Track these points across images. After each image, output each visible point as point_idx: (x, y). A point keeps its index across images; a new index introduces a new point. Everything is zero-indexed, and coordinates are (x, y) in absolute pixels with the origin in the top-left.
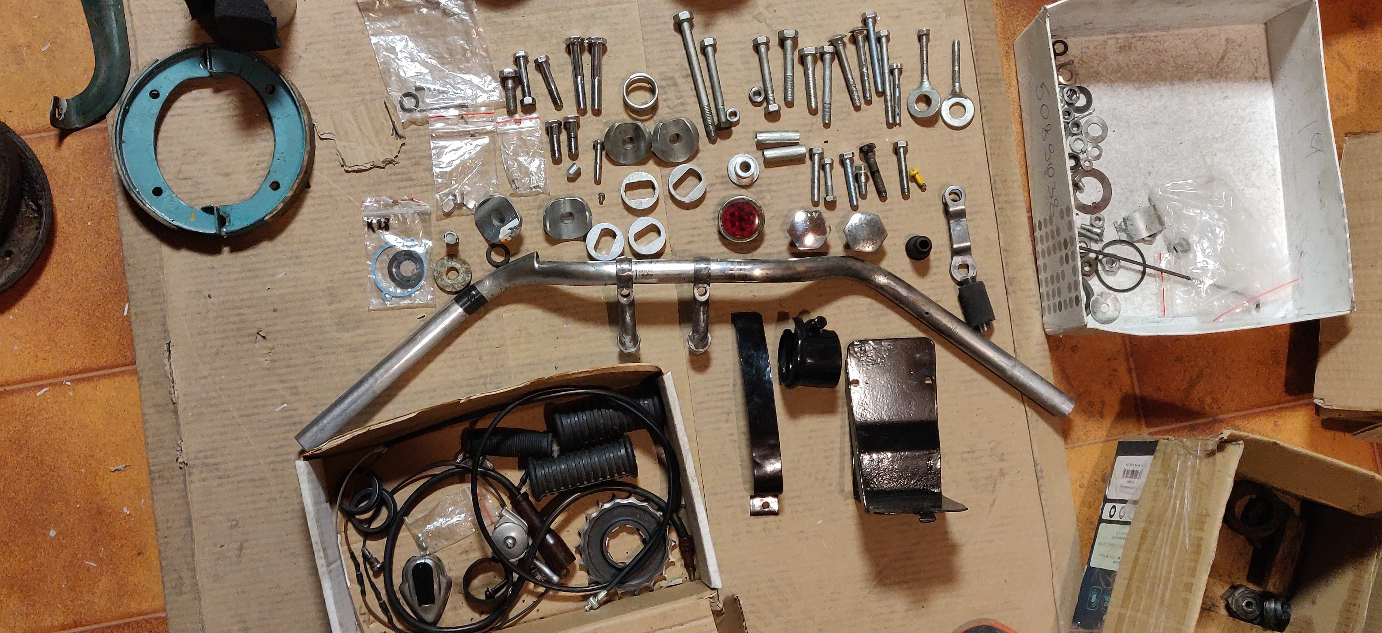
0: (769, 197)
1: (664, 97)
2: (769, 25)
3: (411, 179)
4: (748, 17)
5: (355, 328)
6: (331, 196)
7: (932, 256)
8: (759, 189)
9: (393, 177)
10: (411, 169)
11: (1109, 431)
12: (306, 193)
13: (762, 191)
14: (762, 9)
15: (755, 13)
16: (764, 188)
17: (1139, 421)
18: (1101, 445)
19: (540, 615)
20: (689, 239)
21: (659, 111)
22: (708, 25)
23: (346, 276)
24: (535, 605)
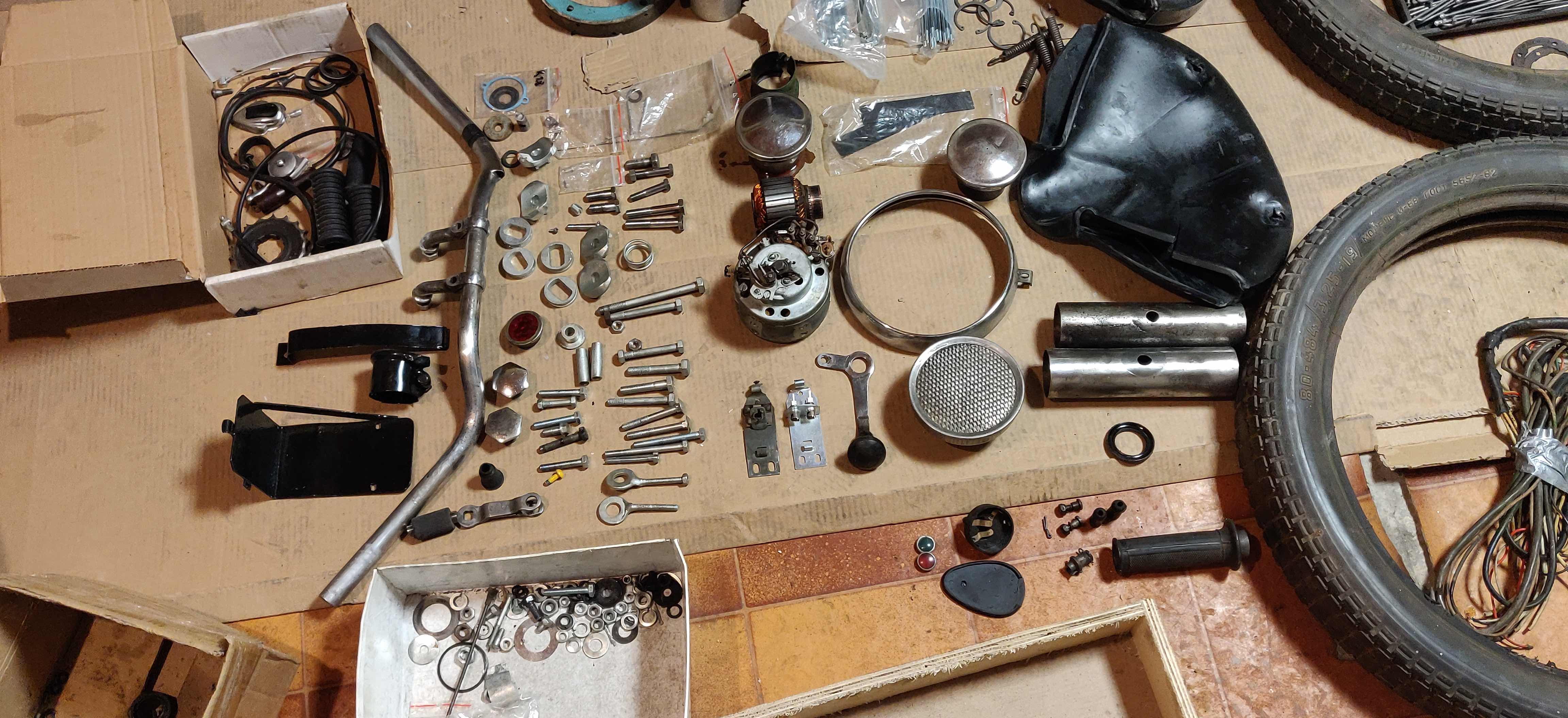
0: (547, 358)
1: (637, 276)
2: (697, 355)
3: (574, 98)
4: (704, 339)
5: (463, 67)
6: (565, 48)
7: (485, 492)
8: (555, 350)
9: (576, 88)
10: (583, 98)
11: (310, 656)
12: (568, 33)
13: (553, 352)
14: (711, 350)
15: (708, 345)
16: (555, 354)
17: (317, 684)
18: (299, 648)
19: (227, 194)
20: (516, 296)
21: (625, 273)
22: (697, 308)
23: (503, 61)
24: (236, 190)
